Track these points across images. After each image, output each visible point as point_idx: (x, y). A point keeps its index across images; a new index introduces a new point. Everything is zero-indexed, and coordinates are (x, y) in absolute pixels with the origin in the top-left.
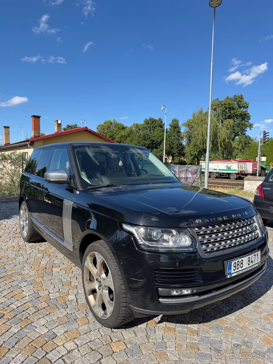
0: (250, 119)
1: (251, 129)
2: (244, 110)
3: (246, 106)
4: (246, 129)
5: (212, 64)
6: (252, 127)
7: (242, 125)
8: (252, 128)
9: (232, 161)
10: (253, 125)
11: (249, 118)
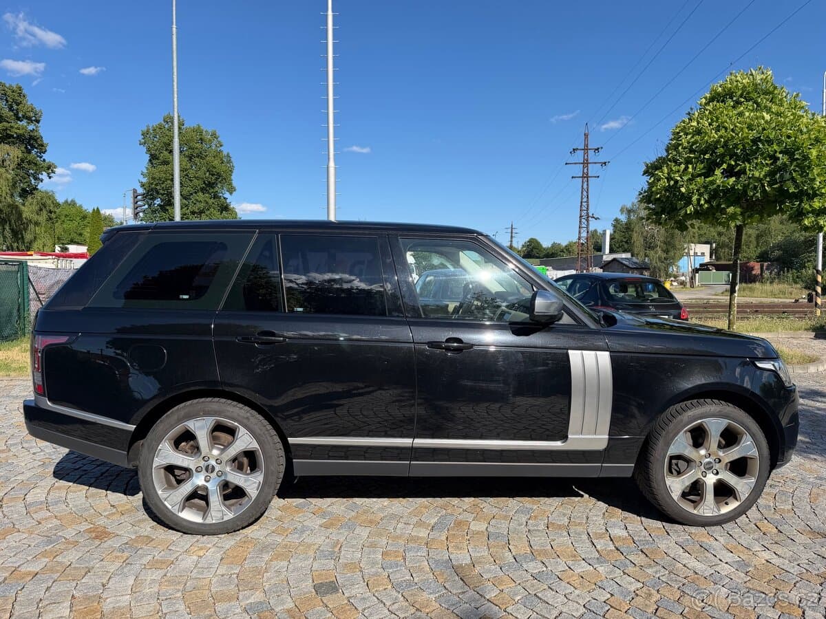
0: (46, 151)
1: (50, 178)
2: (31, 127)
3: (34, 118)
4: (40, 176)
5: (174, 30)
6: (53, 172)
7: (29, 163)
8: (52, 175)
9: (32, 255)
10: (55, 167)
11: (42, 148)
